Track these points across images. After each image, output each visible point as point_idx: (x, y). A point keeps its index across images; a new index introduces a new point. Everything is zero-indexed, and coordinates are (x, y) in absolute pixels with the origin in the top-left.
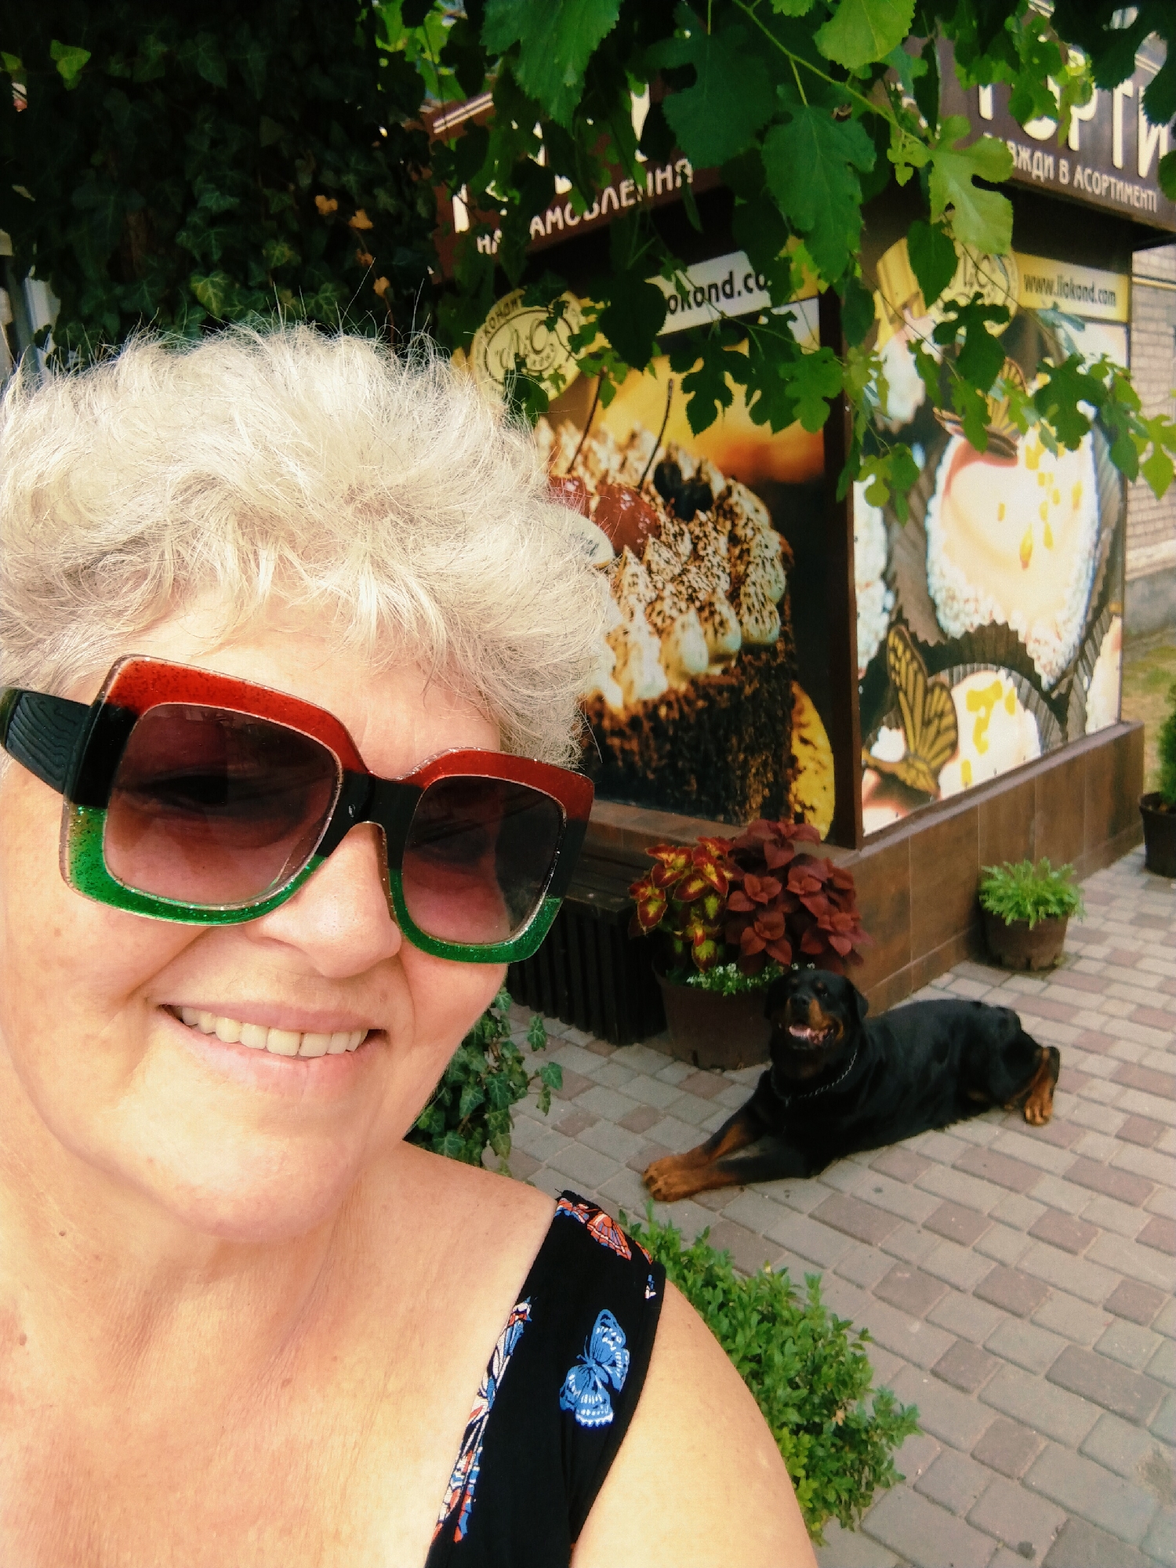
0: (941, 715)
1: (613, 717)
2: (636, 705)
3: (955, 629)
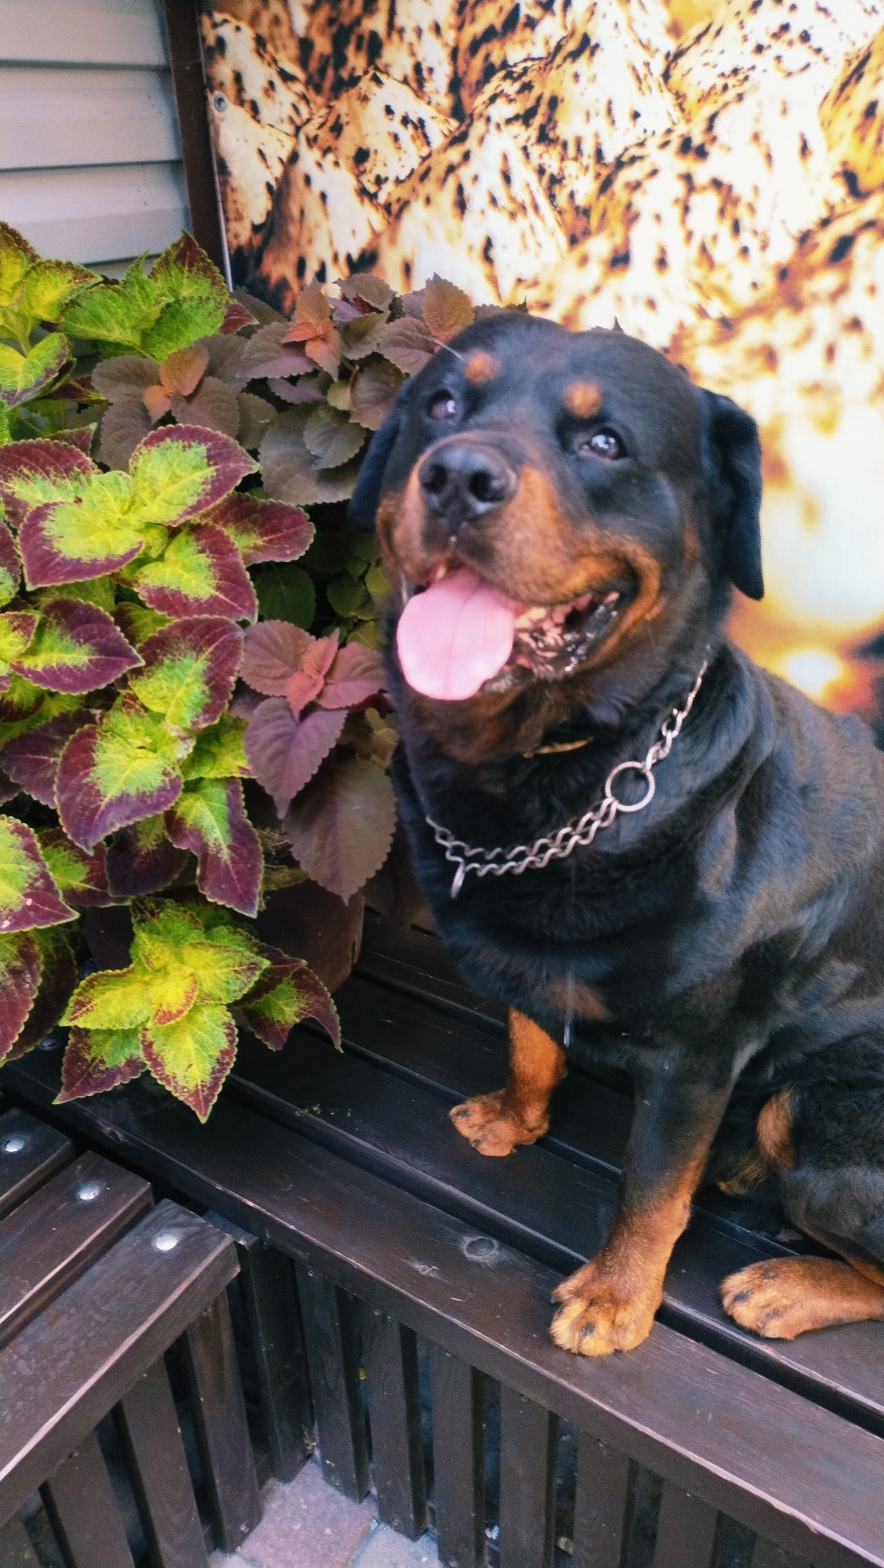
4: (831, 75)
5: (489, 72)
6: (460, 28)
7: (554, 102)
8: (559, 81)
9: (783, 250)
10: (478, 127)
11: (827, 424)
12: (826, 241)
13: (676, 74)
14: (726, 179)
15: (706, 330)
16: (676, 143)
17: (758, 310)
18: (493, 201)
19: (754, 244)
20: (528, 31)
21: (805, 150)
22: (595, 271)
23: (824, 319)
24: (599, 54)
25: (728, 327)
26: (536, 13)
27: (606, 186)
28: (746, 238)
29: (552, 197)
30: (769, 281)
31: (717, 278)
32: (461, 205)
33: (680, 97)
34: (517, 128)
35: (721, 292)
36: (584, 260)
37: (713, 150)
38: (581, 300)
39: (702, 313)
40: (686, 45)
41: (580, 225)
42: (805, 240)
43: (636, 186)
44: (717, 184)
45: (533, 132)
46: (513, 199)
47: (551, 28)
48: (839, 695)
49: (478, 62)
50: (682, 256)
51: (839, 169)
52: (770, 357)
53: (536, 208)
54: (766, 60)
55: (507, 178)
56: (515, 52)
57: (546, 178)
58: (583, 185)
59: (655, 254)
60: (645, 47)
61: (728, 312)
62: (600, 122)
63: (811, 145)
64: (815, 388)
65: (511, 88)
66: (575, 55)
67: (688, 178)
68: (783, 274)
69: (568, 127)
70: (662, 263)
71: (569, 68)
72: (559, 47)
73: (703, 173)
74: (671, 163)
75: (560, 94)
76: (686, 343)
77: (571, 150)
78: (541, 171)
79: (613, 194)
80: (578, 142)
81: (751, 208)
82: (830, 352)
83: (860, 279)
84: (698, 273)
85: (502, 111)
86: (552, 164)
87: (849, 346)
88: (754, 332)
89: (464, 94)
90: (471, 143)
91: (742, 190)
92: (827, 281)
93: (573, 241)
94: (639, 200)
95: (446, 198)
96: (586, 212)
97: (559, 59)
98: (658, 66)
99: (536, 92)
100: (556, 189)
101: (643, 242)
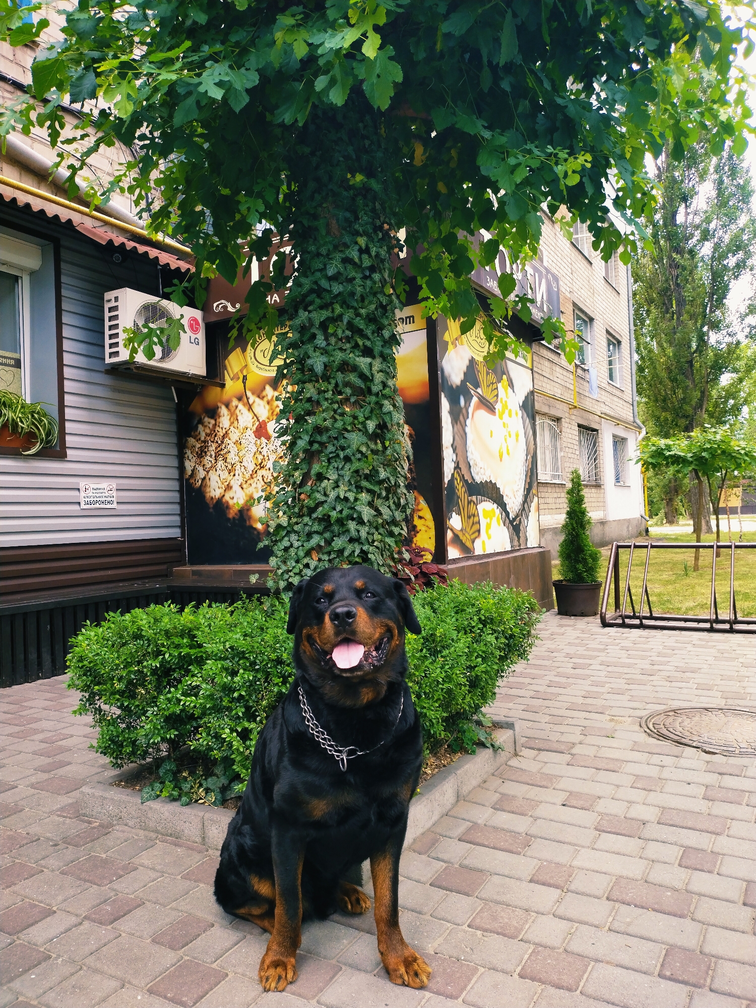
0: (474, 516)
3: (478, 479)
4: (253, 454)
5: (219, 455)
6: (216, 450)
7: (226, 458)
8: (227, 456)
9: (251, 472)
10: (218, 461)
12: (255, 471)
13: (239, 454)
14: (244, 465)
15: (244, 483)
16: (239, 462)
18: (220, 469)
19: (248, 472)
20: (223, 451)
22: (232, 477)
23: (255, 480)
24: (231, 453)
25: (246, 482)
26: (224, 449)
27: (232, 467)
29: (226, 469)
31: (245, 476)
32: (216, 470)
33: (239, 457)
34: (222, 461)
35: (245, 478)
36: (230, 476)
37: (243, 462)
38: (230, 480)
39: (243, 480)
40: (239, 452)
41: (230, 471)
42: (253, 471)
43: (235, 467)
47: (226, 450)
48: (262, 528)
50: (241, 474)
51: (254, 463)
52: (251, 485)
54: (247, 453)
55: (221, 467)
56: (222, 453)
59: (238, 474)
60: (235, 452)
61: (246, 480)
62: (231, 460)
63: (252, 461)
65: (221, 457)
67: (241, 465)
68: (251, 475)
69: (228, 461)
82: (256, 483)
83: (258, 475)
84: (243, 476)
85: (221, 459)
86: (226, 464)
89: (216, 458)
90: (217, 463)
91: (246, 466)
92: (255, 475)
93: (229, 473)
95: (214, 470)
97: (227, 453)
98: (237, 454)
99: (224, 457)
100: (227, 467)
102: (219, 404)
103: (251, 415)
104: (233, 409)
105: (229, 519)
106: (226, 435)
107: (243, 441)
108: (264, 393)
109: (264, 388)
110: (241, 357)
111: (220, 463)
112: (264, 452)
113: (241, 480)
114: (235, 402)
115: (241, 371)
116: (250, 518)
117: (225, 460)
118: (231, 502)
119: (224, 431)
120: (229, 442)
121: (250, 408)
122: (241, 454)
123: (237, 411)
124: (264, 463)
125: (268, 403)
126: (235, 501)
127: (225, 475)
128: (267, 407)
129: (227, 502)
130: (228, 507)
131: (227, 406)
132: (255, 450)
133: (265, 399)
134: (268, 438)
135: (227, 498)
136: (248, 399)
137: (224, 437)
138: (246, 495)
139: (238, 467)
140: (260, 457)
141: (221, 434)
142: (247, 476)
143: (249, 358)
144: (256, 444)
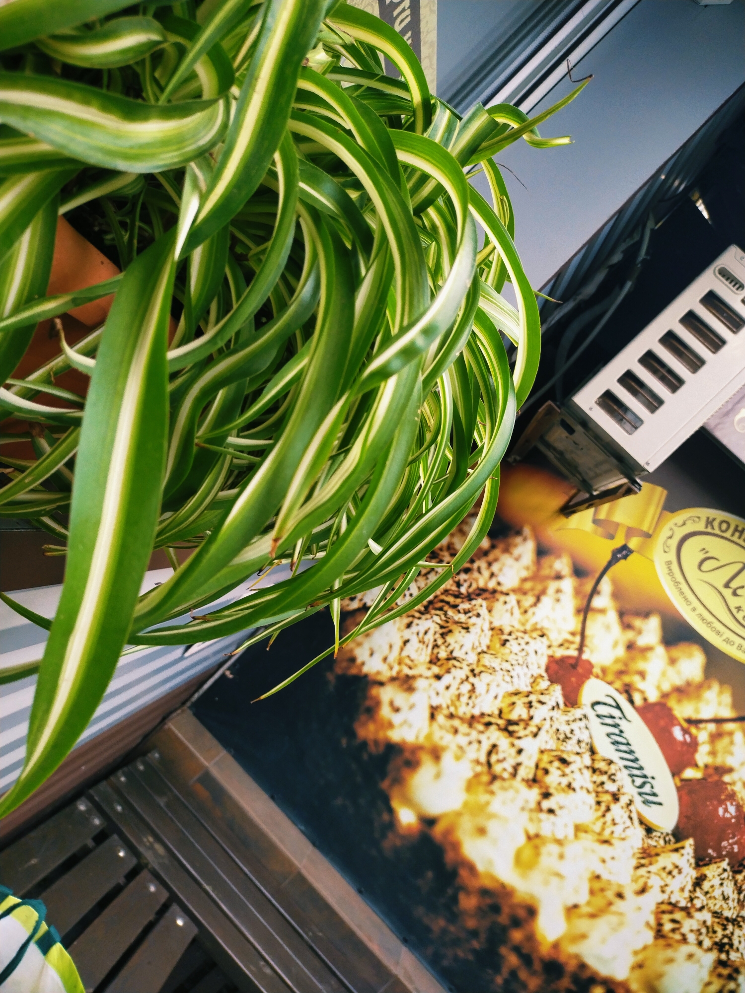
1: (531, 938)
2: (571, 956)
4: (511, 689)
5: (441, 609)
6: (442, 594)
7: (450, 631)
8: (456, 629)
9: (477, 712)
10: (428, 616)
11: (458, 758)
12: (487, 719)
13: (482, 655)
14: (476, 685)
15: (446, 712)
16: (470, 668)
17: (461, 719)
18: (418, 634)
19: (471, 704)
20: (457, 612)
21: (496, 697)
22: (429, 673)
23: (474, 735)
24: (468, 634)
25: (451, 716)
26: (462, 611)
27: (448, 659)
28: (470, 702)
29: (433, 648)
30: (468, 716)
31: (457, 703)
32: (409, 626)
33: (479, 661)
34: (438, 627)
35: (456, 708)
36: (429, 669)
37: (477, 678)
38: (421, 676)
39: (448, 707)
40: (488, 652)
41: (435, 660)
42: (483, 715)
43: (455, 667)
44: (473, 685)
45: (441, 631)
46: (423, 638)
47: (462, 618)
48: (409, 827)
49: (440, 605)
50: (453, 691)
51: (499, 707)
52: (456, 731)
53: (427, 646)
54: (501, 673)
55: (426, 633)
56: (450, 613)
57: (435, 643)
58: (443, 654)
59: (447, 684)
60: (480, 643)
61: (454, 713)
62: (457, 646)
63: (498, 697)
64: (460, 748)
65: (443, 618)
66: (463, 628)
67: (468, 677)
68: (473, 717)
69: (449, 639)
70: (447, 688)
71: (460, 629)
72: (461, 623)
73: (472, 679)
74: (466, 671)
75: (454, 631)
76: (439, 710)
77: (446, 644)
78: (435, 640)
79: (448, 663)
80: (449, 645)
81: (476, 697)
82: (470, 743)
83: (488, 734)
84: (454, 698)
85: (436, 619)
86: (440, 641)
87: (475, 746)
88: (456, 723)
89: (431, 607)
90: (424, 617)
91: (478, 691)
92: (481, 727)
93: (431, 662)
94: (453, 670)
95: (406, 620)
96: (438, 659)
97: (459, 625)
98: (479, 650)
99: (448, 624)
100: (436, 648)
101: (447, 679)
102: (527, 531)
103: (574, 623)
104: (546, 572)
105: (352, 734)
106: (489, 594)
107: (513, 645)
108: (637, 622)
109: (646, 615)
110: (654, 509)
111: (430, 624)
112: (540, 713)
113: (443, 700)
114: (562, 565)
115: (630, 532)
116: (399, 781)
117: (445, 632)
118: (385, 712)
119: (492, 585)
120: (484, 611)
121: (585, 610)
122: (487, 660)
123: (553, 586)
124: (519, 729)
125: (630, 646)
126: (396, 719)
127: (420, 654)
128: (621, 652)
129: (378, 703)
130: (372, 710)
131: (542, 552)
132: (525, 688)
133: (630, 635)
134: (571, 701)
135: (387, 694)
136: (595, 591)
137: (481, 592)
138: (429, 737)
139: (460, 673)
140: (520, 712)
141: (482, 581)
142: (463, 710)
143: (664, 532)
144: (535, 680)
